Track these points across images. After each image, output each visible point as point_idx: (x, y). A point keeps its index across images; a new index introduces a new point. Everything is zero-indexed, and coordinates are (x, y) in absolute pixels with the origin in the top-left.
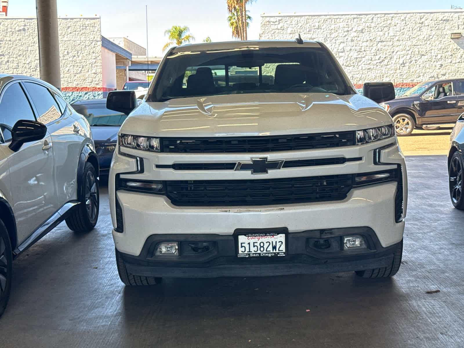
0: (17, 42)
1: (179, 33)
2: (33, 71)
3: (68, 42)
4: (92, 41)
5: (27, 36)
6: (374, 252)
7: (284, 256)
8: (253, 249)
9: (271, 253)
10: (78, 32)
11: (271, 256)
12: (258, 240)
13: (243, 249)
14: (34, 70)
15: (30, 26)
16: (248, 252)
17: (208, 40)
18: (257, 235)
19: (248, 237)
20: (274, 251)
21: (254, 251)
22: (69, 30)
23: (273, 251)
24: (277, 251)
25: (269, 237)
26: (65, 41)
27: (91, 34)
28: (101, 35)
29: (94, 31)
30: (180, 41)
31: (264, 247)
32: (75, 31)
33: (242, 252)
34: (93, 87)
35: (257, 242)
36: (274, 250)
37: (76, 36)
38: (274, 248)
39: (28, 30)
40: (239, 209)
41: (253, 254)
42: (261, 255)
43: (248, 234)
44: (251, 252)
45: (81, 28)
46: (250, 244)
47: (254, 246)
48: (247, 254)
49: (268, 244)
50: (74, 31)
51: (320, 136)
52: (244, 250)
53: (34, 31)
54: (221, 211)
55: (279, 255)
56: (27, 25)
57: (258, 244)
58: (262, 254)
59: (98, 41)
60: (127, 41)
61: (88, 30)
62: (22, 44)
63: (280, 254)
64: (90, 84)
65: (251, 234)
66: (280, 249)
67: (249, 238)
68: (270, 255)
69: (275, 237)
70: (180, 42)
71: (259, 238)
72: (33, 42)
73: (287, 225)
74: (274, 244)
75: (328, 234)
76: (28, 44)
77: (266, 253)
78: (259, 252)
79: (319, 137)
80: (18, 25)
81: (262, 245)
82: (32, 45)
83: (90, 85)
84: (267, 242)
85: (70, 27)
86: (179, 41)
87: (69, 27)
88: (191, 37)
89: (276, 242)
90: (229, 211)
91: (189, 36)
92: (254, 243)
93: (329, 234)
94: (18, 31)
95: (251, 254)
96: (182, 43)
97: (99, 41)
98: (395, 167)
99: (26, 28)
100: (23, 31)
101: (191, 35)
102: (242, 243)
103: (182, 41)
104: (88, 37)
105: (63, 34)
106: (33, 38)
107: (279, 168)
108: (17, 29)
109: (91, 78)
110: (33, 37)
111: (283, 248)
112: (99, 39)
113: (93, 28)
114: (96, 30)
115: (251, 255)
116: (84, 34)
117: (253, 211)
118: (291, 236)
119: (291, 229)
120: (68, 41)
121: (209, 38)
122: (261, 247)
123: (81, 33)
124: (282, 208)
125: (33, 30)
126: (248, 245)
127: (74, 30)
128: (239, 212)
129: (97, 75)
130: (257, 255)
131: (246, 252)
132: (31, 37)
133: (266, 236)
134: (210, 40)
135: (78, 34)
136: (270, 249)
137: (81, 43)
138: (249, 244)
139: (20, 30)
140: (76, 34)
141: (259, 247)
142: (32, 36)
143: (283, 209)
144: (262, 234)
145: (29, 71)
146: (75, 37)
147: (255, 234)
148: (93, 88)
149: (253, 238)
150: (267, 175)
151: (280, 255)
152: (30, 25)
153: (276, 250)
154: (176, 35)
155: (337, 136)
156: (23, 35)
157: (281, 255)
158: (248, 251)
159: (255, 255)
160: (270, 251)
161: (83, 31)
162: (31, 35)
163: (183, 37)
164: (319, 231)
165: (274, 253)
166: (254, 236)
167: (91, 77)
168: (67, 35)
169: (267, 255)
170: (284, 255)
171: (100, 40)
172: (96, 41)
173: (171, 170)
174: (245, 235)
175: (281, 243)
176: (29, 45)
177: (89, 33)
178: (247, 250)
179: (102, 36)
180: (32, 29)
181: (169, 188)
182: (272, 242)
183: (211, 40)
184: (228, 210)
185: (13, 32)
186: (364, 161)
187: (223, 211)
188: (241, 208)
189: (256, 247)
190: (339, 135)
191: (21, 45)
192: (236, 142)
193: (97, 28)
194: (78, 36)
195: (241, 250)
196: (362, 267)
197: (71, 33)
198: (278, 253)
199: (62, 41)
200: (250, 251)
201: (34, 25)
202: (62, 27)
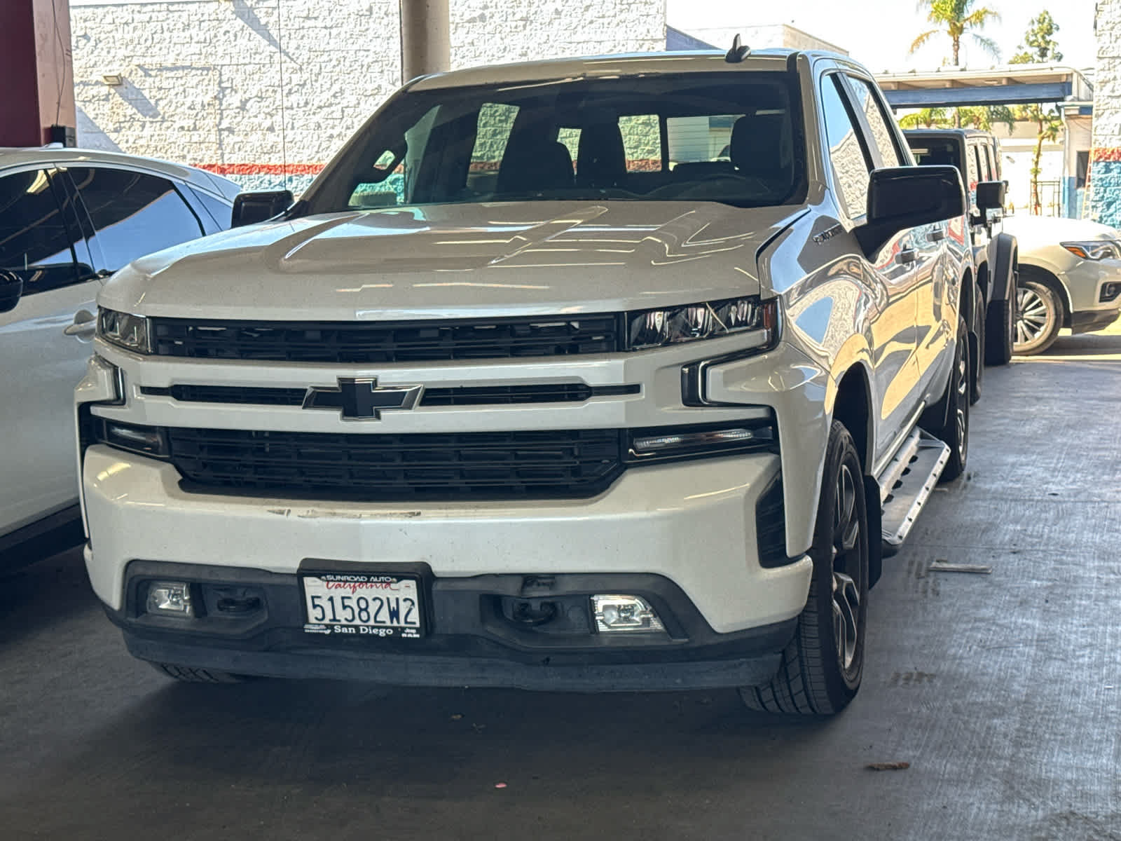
0: (465, 49)
1: (956, 5)
2: (500, 121)
3: (585, 45)
4: (643, 40)
5: (489, 33)
6: (682, 644)
7: (416, 638)
8: (343, 615)
9: (386, 628)
10: (609, 20)
11: (384, 635)
12: (353, 592)
13: (318, 612)
14: (503, 118)
15: (496, 8)
16: (330, 620)
17: (1044, 18)
18: (349, 578)
19: (328, 581)
20: (395, 624)
21: (346, 619)
22: (589, 15)
23: (392, 622)
24: (402, 624)
25: (378, 585)
26: (579, 43)
27: (642, 21)
28: (665, 25)
29: (648, 15)
30: (958, 24)
31: (369, 610)
32: (603, 17)
33: (316, 618)
34: (641, 160)
35: (349, 598)
36: (395, 619)
37: (605, 29)
38: (394, 614)
39: (491, 17)
40: (310, 509)
41: (342, 626)
42: (362, 632)
43: (325, 575)
44: (339, 621)
45: (619, 7)
46: (334, 599)
47: (345, 607)
48: (326, 625)
49: (378, 603)
50: (599, 17)
51: (529, 324)
52: (320, 617)
53: (506, 21)
54: (269, 511)
55: (404, 635)
56: (489, 5)
57: (353, 603)
58: (364, 630)
59: (655, 41)
60: (793, 32)
61: (634, 12)
62: (477, 54)
63: (408, 631)
64: (633, 150)
65: (331, 574)
66: (409, 620)
67: (331, 584)
68: (382, 633)
69: (393, 586)
70: (958, 28)
71: (354, 586)
72: (502, 47)
73: (428, 557)
74: (393, 605)
75: (542, 587)
76: (491, 54)
77: (373, 627)
78: (357, 622)
79: (527, 327)
80: (469, 7)
81: (363, 605)
82: (500, 54)
83: (632, 154)
84: (375, 599)
85: (591, 5)
86: (954, 24)
87: (587, 8)
88: (991, 13)
89: (397, 599)
90: (289, 511)
91: (986, 12)
92: (343, 598)
93: (547, 588)
94: (469, 21)
95: (335, 627)
96: (965, 31)
97: (660, 40)
98: (760, 413)
99: (487, 13)
100: (480, 21)
101: (989, 9)
102: (313, 598)
103: (964, 26)
104: (633, 30)
105: (573, 26)
106: (502, 39)
107: (409, 407)
108: (467, 17)
109: (636, 137)
110: (503, 36)
111: (415, 617)
112: (660, 34)
113: (647, 6)
114: (653, 11)
115: (338, 630)
116: (624, 25)
117: (342, 515)
118: (437, 587)
119: (440, 567)
120: (584, 42)
121: (1047, 13)
122: (361, 610)
123: (616, 21)
124: (416, 511)
125: (504, 18)
126: (330, 602)
127: (601, 15)
128: (311, 517)
129: (652, 127)
130: (350, 629)
131: (326, 621)
132: (498, 35)
133: (368, 581)
134: (1050, 20)
135: (609, 24)
136: (384, 616)
137: (615, 47)
138: (331, 599)
139: (472, 20)
140: (603, 24)
141: (357, 610)
142: (500, 32)
143: (419, 514)
144: (360, 576)
145: (492, 122)
146: (602, 32)
147: (341, 575)
148: (640, 163)
149: (340, 585)
150: (378, 422)
151: (408, 633)
152: (496, 5)
153: (398, 622)
154: (949, 10)
155: (576, 325)
156: (480, 31)
157: (410, 636)
158: (332, 617)
159: (345, 630)
160: (384, 622)
161: (623, 16)
162: (497, 31)
163: (966, 15)
164: (520, 579)
165: (393, 628)
166: (341, 581)
167: (637, 134)
168: (583, 27)
169: (375, 631)
170: (418, 636)
171: (663, 37)
172: (652, 40)
173: (169, 401)
174: (319, 576)
175: (410, 603)
176: (493, 56)
177: (637, 22)
178: (329, 615)
179: (669, 28)
180: (501, 14)
181: (175, 446)
182: (388, 599)
183: (1053, 19)
184: (287, 508)
185: (457, 23)
186: (644, 397)
187: (273, 512)
188: (318, 506)
189: (349, 610)
190: (580, 322)
191: (475, 57)
192: (317, 335)
193: (655, 6)
194: (610, 30)
195: (313, 614)
196: (678, 681)
197: (591, 22)
198: (403, 629)
199: (571, 43)
200: (334, 619)
201: (506, 5)
202: (572, 8)
